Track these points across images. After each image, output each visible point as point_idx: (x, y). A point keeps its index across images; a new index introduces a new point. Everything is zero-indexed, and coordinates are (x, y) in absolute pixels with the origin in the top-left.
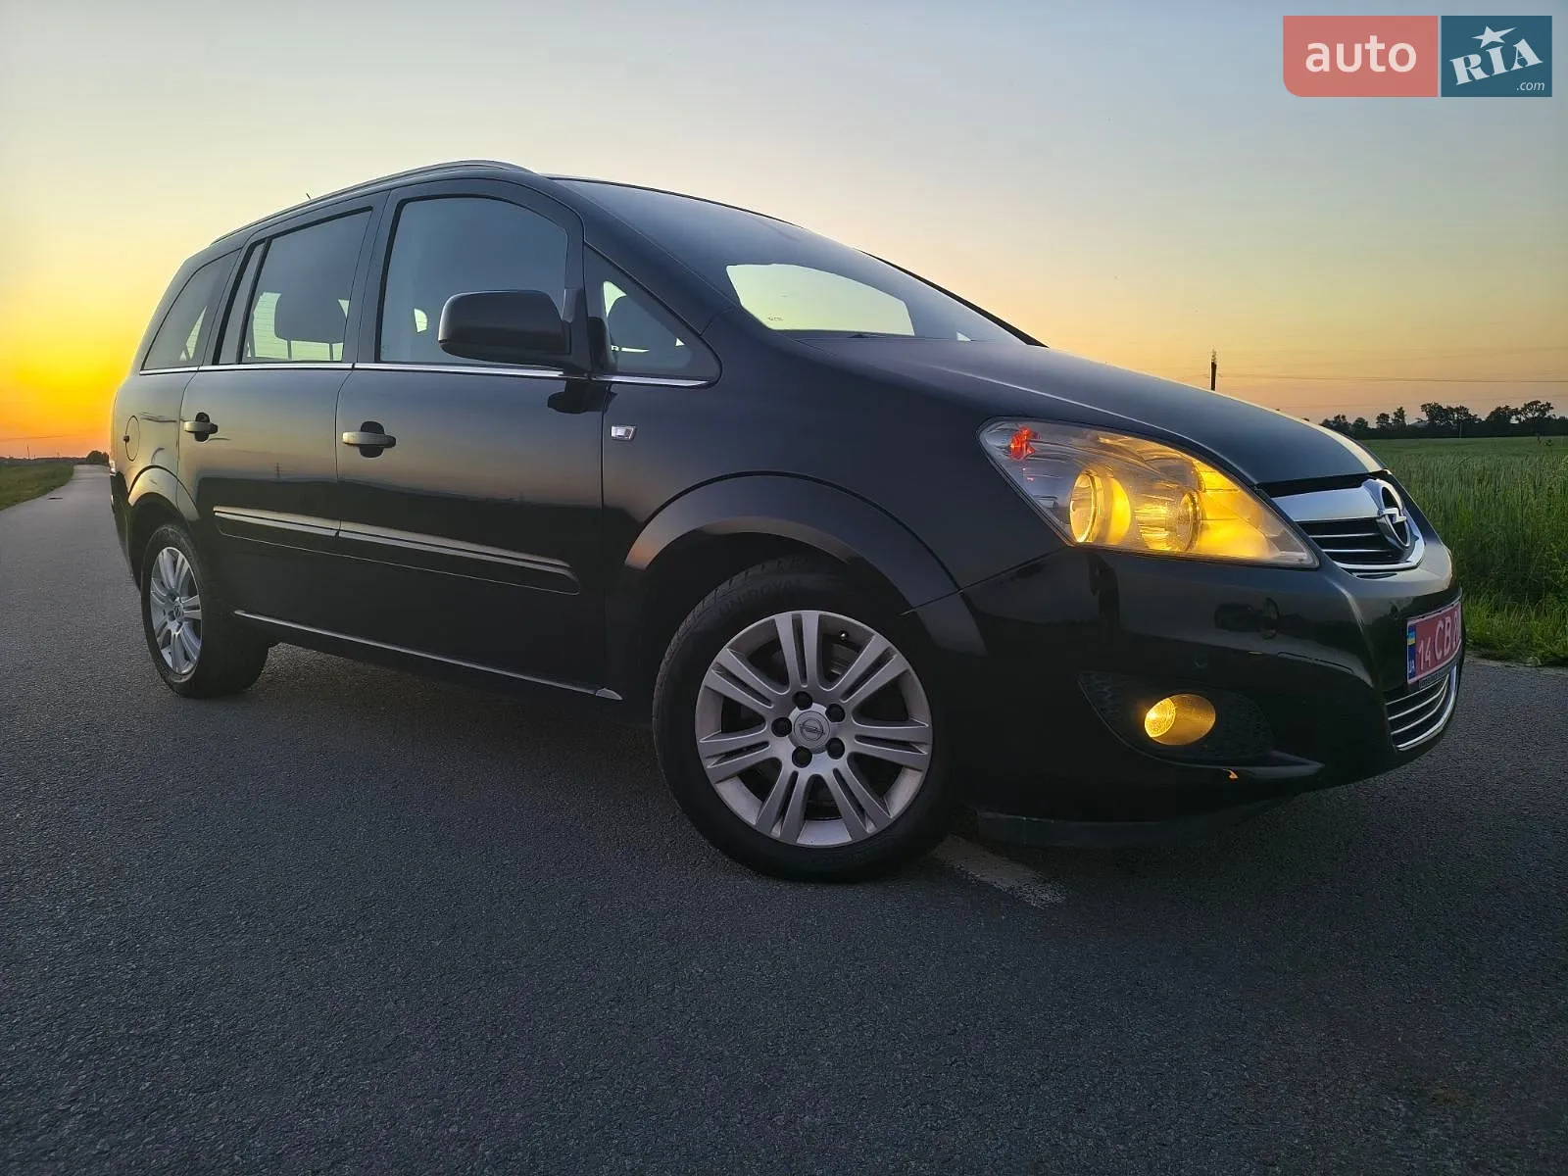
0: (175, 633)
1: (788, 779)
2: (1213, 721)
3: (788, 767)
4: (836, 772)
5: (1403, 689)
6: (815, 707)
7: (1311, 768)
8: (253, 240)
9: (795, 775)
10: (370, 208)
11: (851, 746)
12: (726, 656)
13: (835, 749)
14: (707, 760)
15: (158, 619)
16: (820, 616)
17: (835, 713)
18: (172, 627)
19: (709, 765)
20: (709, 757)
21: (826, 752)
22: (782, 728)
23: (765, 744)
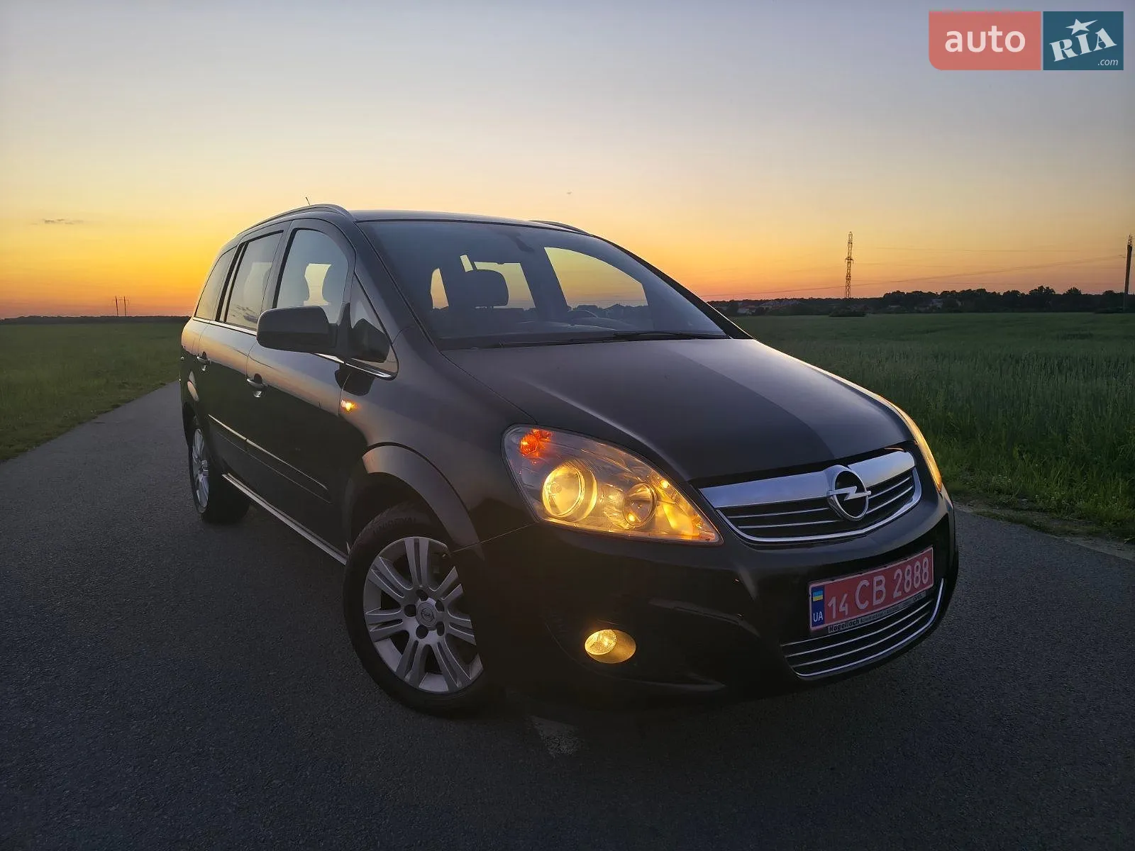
0: (200, 480)
1: (413, 644)
2: (634, 651)
3: (413, 636)
4: (439, 644)
5: (807, 634)
6: (429, 600)
7: (714, 686)
8: (242, 242)
9: (417, 642)
10: (282, 231)
11: (449, 628)
12: (380, 561)
13: (440, 628)
14: (372, 626)
15: (196, 471)
16: (430, 542)
17: (440, 606)
18: (201, 478)
19: (372, 629)
20: (372, 624)
21: (436, 631)
22: (411, 611)
23: (400, 621)
